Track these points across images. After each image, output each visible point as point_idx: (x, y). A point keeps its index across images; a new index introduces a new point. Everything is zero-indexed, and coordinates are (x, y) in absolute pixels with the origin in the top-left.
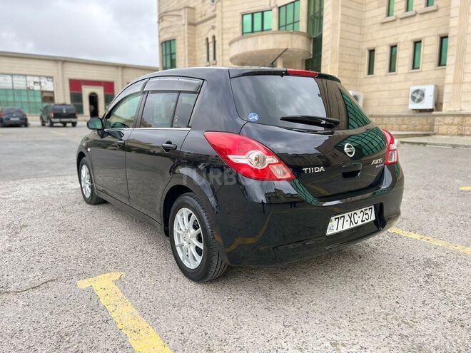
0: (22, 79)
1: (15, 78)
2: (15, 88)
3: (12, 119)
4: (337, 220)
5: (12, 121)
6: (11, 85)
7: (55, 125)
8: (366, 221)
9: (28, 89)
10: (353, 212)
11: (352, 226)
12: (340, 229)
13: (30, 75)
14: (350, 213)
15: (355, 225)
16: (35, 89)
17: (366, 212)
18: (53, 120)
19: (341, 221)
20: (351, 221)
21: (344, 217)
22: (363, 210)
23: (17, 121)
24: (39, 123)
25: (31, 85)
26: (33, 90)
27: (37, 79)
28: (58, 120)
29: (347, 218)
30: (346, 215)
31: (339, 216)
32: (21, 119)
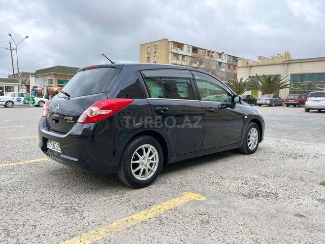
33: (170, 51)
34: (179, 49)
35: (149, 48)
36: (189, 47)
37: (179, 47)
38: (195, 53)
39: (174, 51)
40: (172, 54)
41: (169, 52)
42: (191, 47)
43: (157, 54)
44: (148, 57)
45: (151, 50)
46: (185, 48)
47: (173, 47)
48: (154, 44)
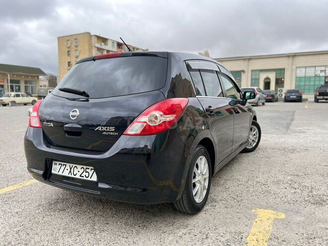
0: (313, 69)
1: (308, 69)
2: (306, 76)
3: (291, 97)
4: (60, 165)
5: (292, 98)
6: (304, 74)
7: (320, 101)
8: (85, 178)
9: (316, 76)
10: (74, 165)
11: (70, 175)
12: (60, 173)
13: (319, 66)
14: (71, 165)
15: (73, 176)
16: (321, 75)
17: (87, 170)
18: (318, 97)
19: (63, 168)
20: (70, 171)
21: (66, 165)
22: (85, 167)
23: (294, 98)
24: (313, 100)
25: (318, 73)
26: (319, 76)
27: (323, 68)
28: (322, 97)
29: (68, 167)
30: (68, 165)
31: (63, 163)
32: (297, 97)
33: (93, 45)
34: (103, 44)
35: (69, 42)
36: (113, 43)
37: (103, 42)
38: (120, 48)
39: (98, 45)
40: (96, 49)
41: (92, 47)
42: (115, 42)
43: (79, 48)
44: (68, 51)
45: (71, 43)
46: (110, 43)
47: (96, 41)
48: (75, 37)
